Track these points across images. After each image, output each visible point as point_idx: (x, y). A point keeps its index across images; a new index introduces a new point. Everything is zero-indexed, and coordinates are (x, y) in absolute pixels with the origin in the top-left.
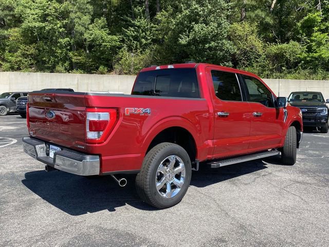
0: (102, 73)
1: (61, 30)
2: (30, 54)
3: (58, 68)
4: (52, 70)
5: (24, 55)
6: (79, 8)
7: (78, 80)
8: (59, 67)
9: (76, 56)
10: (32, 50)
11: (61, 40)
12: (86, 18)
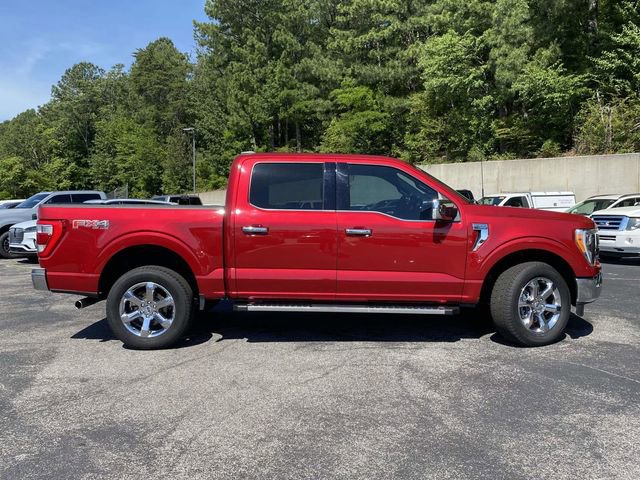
0: (549, 155)
1: (477, 84)
2: (437, 134)
3: (472, 153)
4: (464, 157)
5: (430, 136)
6: (506, 38)
7: (498, 174)
8: (475, 152)
9: (501, 127)
10: (440, 126)
11: (478, 101)
12: (519, 53)
